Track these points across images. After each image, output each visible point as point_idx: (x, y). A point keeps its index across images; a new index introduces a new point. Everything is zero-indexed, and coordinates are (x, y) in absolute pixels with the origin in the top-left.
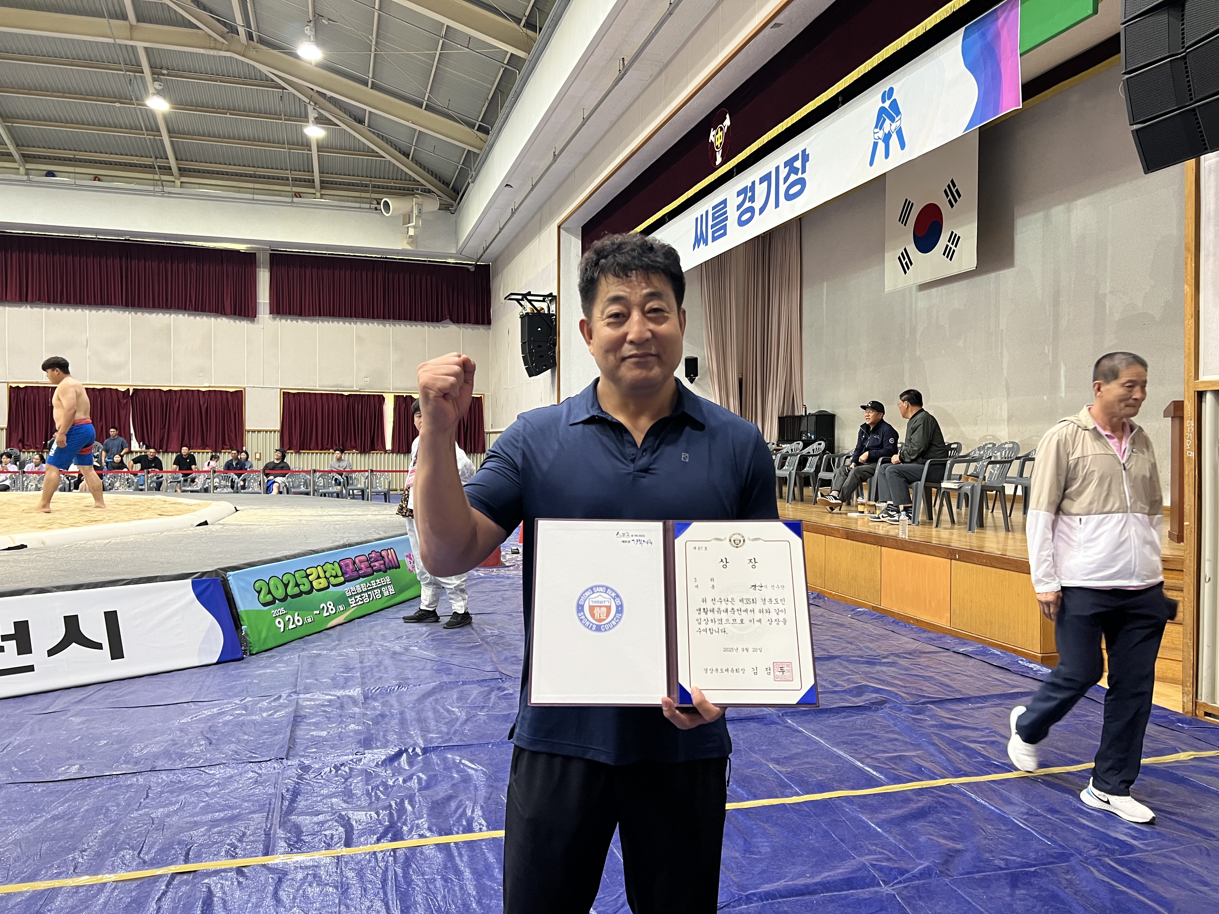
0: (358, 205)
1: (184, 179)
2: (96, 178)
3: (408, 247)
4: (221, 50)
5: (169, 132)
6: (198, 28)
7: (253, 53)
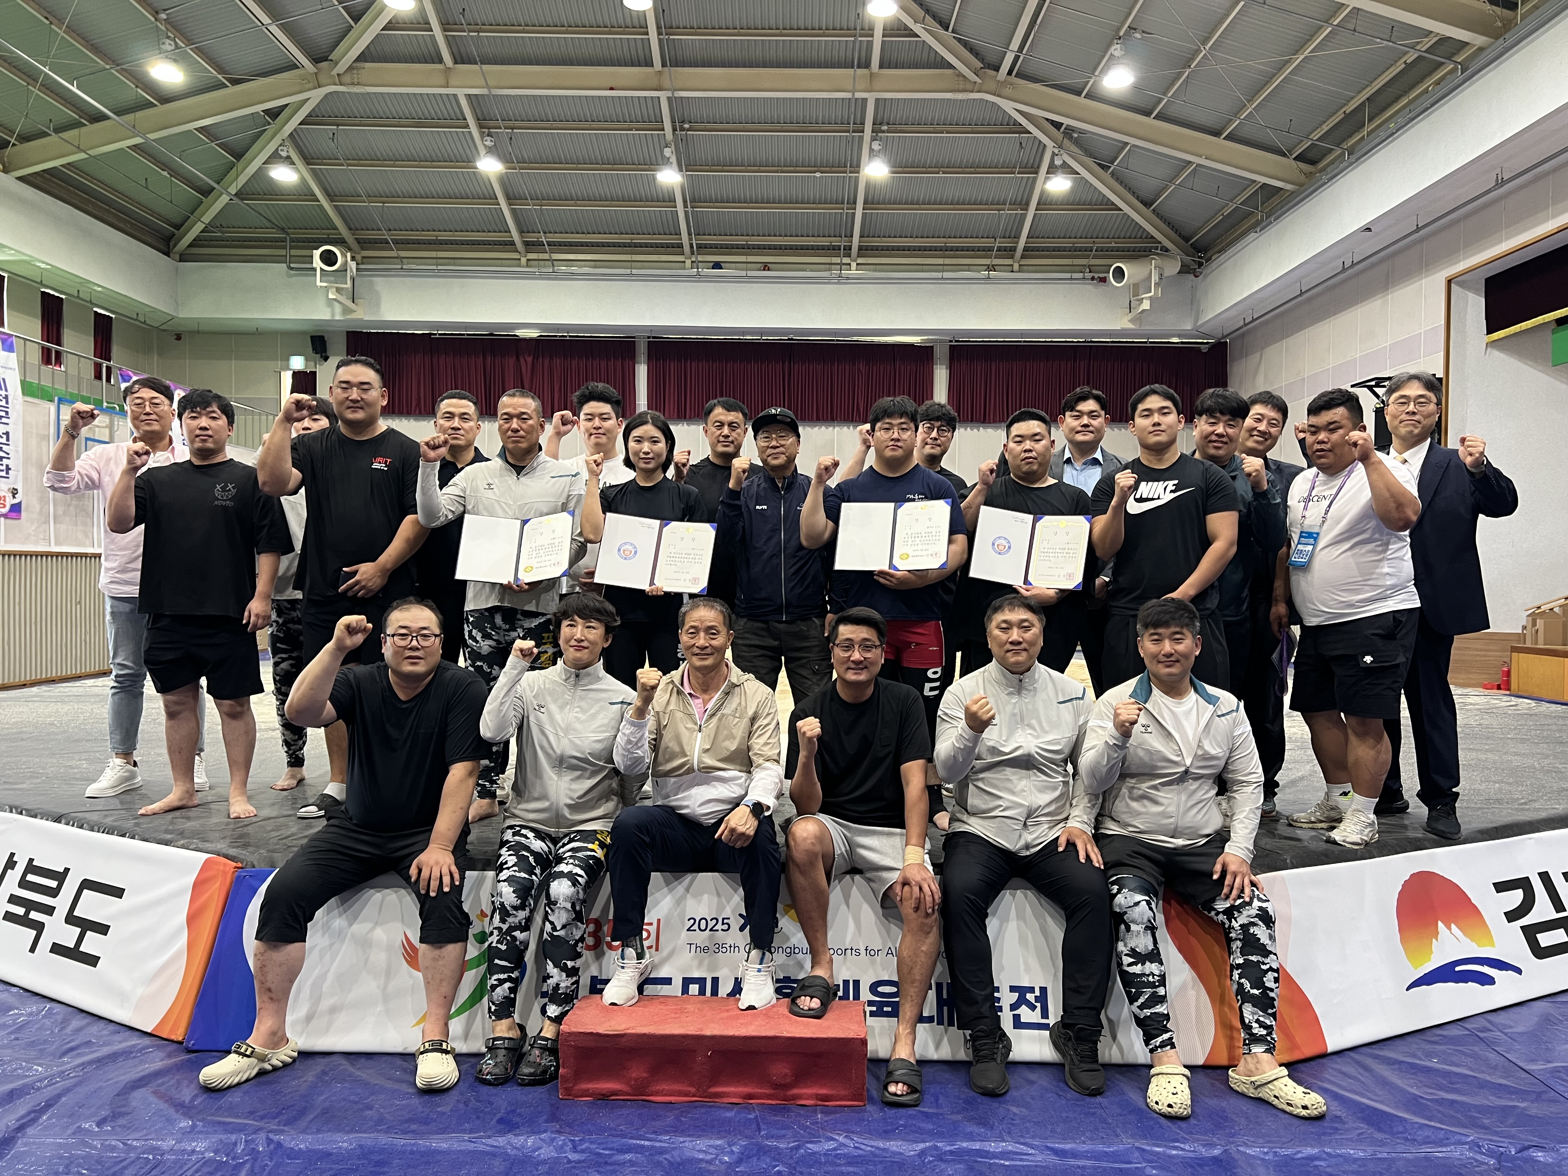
0: (1068, 275)
1: (860, 261)
2: (766, 267)
3: (1131, 326)
4: (972, 91)
5: (866, 202)
6: (950, 66)
7: (1008, 91)
